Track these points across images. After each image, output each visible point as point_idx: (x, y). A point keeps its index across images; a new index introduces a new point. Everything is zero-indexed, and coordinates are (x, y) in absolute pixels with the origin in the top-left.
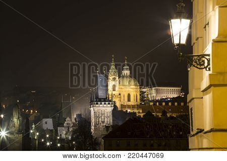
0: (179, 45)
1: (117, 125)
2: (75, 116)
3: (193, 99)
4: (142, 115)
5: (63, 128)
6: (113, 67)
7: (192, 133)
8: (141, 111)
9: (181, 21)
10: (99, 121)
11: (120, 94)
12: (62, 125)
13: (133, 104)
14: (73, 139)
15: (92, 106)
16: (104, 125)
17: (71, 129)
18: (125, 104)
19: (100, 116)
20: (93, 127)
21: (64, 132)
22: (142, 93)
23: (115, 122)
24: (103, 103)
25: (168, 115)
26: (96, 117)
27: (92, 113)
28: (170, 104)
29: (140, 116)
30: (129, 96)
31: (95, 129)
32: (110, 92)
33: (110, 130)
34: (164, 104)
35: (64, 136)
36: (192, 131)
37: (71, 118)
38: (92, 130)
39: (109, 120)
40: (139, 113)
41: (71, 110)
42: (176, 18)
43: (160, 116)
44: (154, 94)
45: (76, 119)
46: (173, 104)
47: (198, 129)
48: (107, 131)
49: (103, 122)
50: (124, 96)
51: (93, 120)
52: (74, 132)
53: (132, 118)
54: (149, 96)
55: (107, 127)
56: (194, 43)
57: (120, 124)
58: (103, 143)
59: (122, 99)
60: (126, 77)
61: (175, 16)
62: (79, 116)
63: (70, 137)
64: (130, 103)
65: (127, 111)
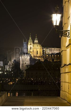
0: (56, 26)
1: (32, 65)
2: (13, 61)
3: (63, 51)
4: (43, 60)
5: (8, 66)
6: (30, 38)
7: (62, 66)
8: (43, 59)
9: (57, 15)
10: (24, 63)
11: (33, 51)
12: (7, 64)
13: (39, 56)
14: (12, 71)
15: (21, 56)
16: (26, 65)
17: (11, 66)
18: (36, 56)
19: (24, 60)
20: (21, 66)
21: (8, 68)
22: (43, 51)
23: (31, 63)
24: (26, 55)
25: (55, 61)
26: (22, 61)
27: (21, 59)
28: (56, 56)
29: (42, 61)
30: (37, 52)
31: (22, 66)
32: (29, 50)
33: (29, 67)
34: (53, 56)
35: (8, 69)
36: (62, 65)
37: (11, 61)
38: (20, 67)
39: (28, 63)
40: (42, 59)
41: (11, 58)
42: (55, 13)
43: (51, 61)
44: (48, 51)
45: (13, 62)
46: (57, 56)
47: (64, 64)
48: (27, 67)
49: (26, 63)
50: (35, 52)
51: (21, 63)
52: (12, 68)
53: (38, 62)
54: (46, 52)
55: (27, 66)
56: (64, 26)
57: (33, 64)
58: (25, 73)
59: (34, 54)
60: (36, 43)
61: (54, 12)
62: (15, 60)
63: (11, 70)
64: (38, 55)
65: (36, 58)
